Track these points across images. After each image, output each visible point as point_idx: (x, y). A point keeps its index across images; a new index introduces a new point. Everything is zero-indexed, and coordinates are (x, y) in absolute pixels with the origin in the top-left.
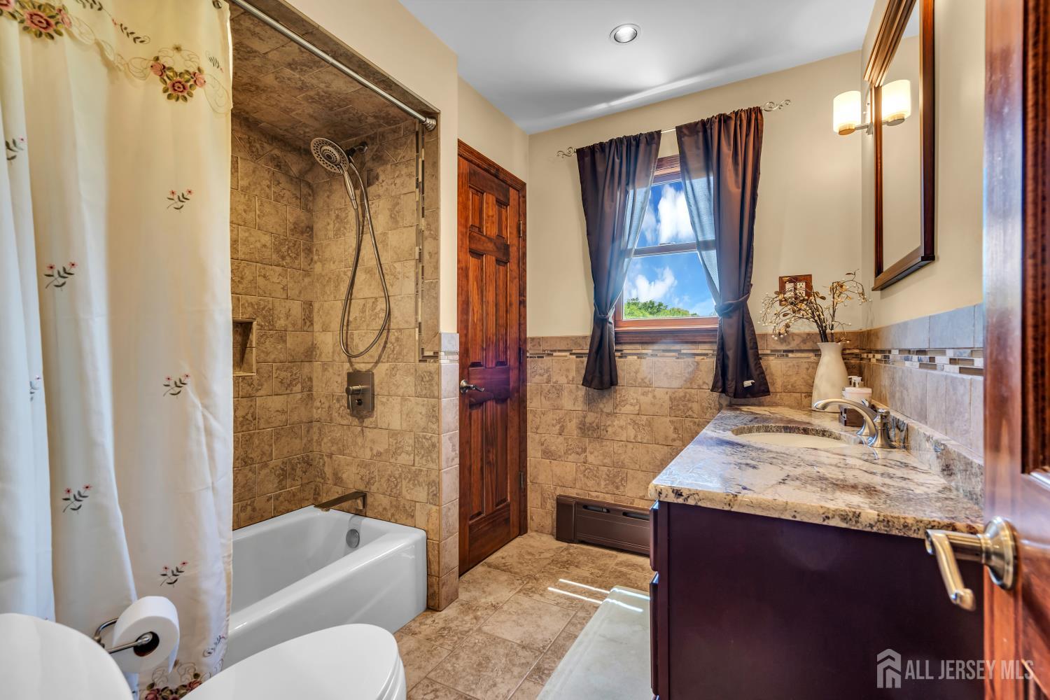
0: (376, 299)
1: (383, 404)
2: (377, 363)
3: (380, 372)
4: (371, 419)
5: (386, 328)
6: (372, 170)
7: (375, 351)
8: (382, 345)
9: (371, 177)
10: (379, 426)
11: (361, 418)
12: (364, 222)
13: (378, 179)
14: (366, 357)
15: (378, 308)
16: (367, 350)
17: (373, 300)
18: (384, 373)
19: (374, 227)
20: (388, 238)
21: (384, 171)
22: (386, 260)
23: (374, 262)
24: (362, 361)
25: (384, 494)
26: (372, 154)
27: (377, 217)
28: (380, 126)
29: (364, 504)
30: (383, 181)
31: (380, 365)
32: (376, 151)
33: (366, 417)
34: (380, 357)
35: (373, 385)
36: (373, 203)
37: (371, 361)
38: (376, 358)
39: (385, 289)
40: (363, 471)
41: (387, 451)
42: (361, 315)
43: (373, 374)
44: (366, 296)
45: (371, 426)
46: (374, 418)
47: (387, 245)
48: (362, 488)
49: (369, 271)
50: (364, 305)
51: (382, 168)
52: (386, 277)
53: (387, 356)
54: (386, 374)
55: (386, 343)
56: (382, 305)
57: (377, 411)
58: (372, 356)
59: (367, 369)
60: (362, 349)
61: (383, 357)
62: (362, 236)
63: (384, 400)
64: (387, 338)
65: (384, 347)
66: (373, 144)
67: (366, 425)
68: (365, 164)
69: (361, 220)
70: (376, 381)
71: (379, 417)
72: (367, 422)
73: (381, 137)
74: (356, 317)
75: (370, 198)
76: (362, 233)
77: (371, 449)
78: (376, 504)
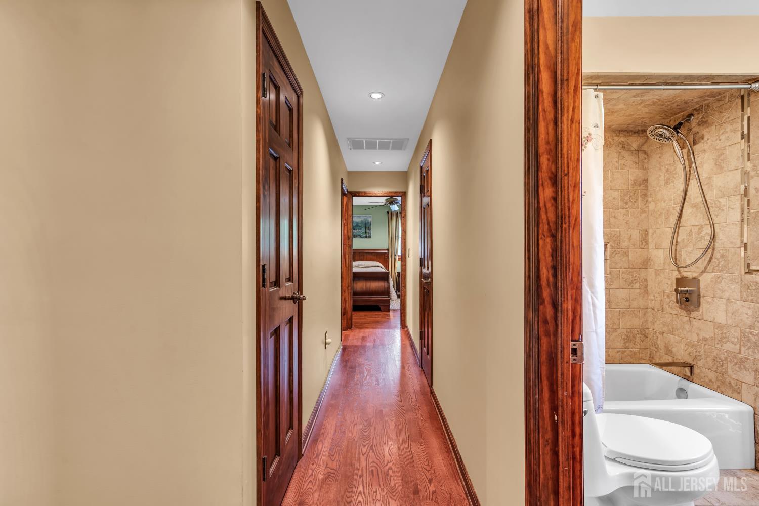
0: (702, 226)
1: (708, 302)
2: (703, 272)
3: (706, 280)
4: (697, 313)
5: (712, 247)
6: (698, 133)
7: (701, 264)
8: (708, 259)
9: (697, 138)
10: (705, 318)
11: (689, 311)
12: (690, 171)
13: (703, 139)
14: (693, 268)
15: (703, 233)
16: (694, 263)
17: (699, 227)
18: (709, 280)
19: (700, 173)
20: (713, 180)
21: (709, 132)
22: (711, 197)
23: (700, 199)
24: (689, 270)
25: (710, 369)
26: (697, 121)
27: (703, 166)
28: (705, 100)
29: (692, 373)
30: (708, 139)
31: (705, 274)
32: (702, 118)
33: (693, 311)
34: (706, 268)
35: (699, 289)
36: (698, 157)
37: (698, 270)
38: (702, 269)
39: (710, 218)
40: (690, 349)
41: (713, 338)
42: (688, 237)
43: (699, 280)
44: (692, 224)
45: (698, 318)
46: (700, 313)
47: (712, 186)
48: (690, 361)
49: (695, 206)
50: (691, 231)
51: (708, 130)
52: (711, 210)
53: (712, 268)
54: (712, 281)
55: (711, 258)
56: (707, 230)
57: (703, 308)
58: (698, 268)
59: (694, 276)
60: (689, 262)
61: (708, 268)
62: (689, 182)
63: (710, 300)
64: (712, 255)
65: (710, 261)
66: (698, 114)
67: (693, 316)
68: (691, 129)
69: (688, 169)
70: (702, 286)
71: (704, 312)
72: (694, 314)
73: (706, 107)
74: (684, 239)
75: (696, 153)
76: (689, 179)
77: (698, 335)
78: (702, 375)
